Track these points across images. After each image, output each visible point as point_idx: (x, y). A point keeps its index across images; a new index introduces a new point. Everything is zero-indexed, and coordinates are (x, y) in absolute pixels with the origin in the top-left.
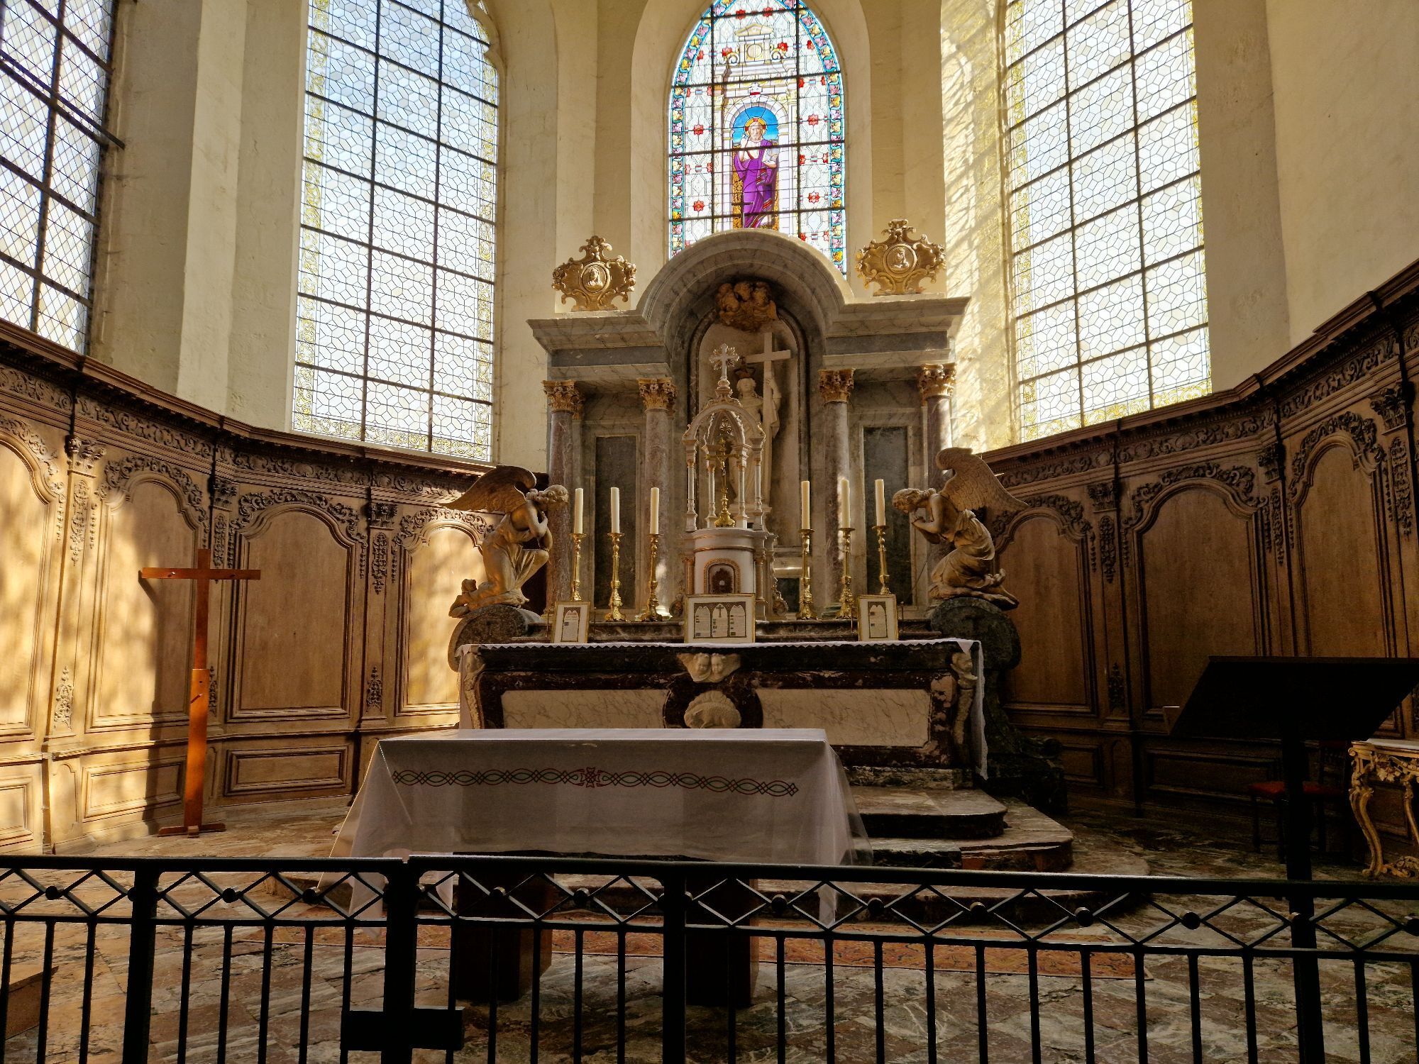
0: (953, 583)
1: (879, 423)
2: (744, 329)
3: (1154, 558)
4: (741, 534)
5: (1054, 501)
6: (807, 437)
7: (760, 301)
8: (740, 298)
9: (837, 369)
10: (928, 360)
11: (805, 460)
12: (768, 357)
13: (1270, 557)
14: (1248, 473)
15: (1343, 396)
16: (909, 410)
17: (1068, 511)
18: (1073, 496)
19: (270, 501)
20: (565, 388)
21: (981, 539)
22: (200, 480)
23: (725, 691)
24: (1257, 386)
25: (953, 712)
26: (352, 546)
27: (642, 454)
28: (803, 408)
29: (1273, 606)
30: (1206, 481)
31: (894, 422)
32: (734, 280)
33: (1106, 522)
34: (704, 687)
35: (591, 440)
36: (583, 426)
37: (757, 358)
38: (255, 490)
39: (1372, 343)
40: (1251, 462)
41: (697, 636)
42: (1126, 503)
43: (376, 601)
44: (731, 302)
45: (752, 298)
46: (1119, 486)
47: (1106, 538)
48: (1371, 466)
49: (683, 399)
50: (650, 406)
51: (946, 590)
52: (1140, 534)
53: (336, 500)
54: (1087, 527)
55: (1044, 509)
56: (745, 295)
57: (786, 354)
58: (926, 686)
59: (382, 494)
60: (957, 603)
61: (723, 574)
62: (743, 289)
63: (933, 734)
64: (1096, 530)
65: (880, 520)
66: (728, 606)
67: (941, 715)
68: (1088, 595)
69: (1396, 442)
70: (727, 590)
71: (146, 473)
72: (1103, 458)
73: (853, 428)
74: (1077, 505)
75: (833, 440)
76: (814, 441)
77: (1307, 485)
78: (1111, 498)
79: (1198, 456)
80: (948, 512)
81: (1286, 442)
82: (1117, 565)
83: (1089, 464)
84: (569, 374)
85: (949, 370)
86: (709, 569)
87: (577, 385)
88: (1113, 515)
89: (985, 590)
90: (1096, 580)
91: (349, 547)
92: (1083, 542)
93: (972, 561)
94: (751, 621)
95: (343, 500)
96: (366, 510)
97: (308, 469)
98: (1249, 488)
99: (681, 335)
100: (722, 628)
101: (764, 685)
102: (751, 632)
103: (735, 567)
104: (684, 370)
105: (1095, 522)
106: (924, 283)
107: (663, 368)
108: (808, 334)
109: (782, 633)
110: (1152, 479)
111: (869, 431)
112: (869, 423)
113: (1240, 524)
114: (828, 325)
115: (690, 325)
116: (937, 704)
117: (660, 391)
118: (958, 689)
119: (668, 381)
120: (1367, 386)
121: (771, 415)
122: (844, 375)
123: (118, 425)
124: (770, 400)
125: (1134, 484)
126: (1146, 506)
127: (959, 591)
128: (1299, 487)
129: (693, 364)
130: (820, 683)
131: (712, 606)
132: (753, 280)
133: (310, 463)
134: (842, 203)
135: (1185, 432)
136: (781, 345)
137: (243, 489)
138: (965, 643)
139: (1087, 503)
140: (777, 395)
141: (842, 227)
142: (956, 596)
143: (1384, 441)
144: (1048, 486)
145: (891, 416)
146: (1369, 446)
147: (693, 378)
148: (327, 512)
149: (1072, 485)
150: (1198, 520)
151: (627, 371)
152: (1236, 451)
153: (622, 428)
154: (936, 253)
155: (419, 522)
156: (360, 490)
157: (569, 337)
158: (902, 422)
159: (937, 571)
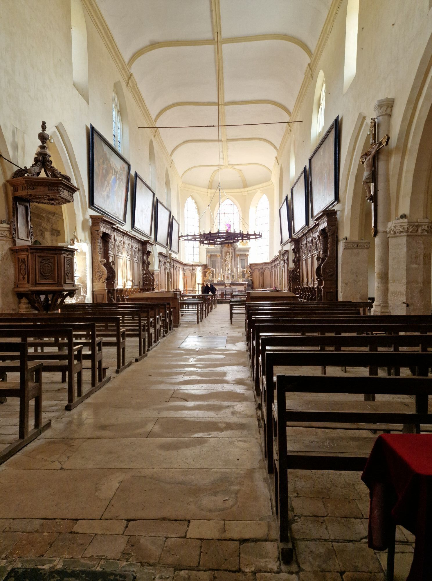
3: (264, 275)
10: (247, 253)
16: (245, 257)
21: (249, 274)
26: (192, 273)
27: (217, 262)
31: (243, 259)
33: (261, 271)
36: (211, 259)
37: (229, 251)
44: (226, 245)
50: (218, 257)
57: (232, 251)
72: (261, 266)
73: (239, 259)
75: (237, 261)
76: (235, 261)
80: (247, 271)
84: (209, 254)
85: (249, 255)
89: (250, 278)
90: (260, 276)
92: (260, 273)
94: (231, 281)
98: (270, 270)
106: (247, 245)
107: (220, 253)
108: (235, 249)
112: (241, 259)
113: (270, 273)
114: (237, 249)
121: (231, 257)
124: (231, 255)
125: (263, 268)
126: (264, 270)
127: (247, 278)
129: (222, 252)
130: (236, 286)
133: (188, 266)
135: (266, 265)
136: (232, 250)
139: (260, 269)
144: (257, 267)
148: (190, 270)
149: (259, 267)
150: (267, 272)
151: (216, 253)
152: (269, 267)
153: (214, 258)
154: (248, 242)
155: (196, 270)
156: (192, 268)
157: (209, 250)
158: (245, 259)
159: (246, 275)
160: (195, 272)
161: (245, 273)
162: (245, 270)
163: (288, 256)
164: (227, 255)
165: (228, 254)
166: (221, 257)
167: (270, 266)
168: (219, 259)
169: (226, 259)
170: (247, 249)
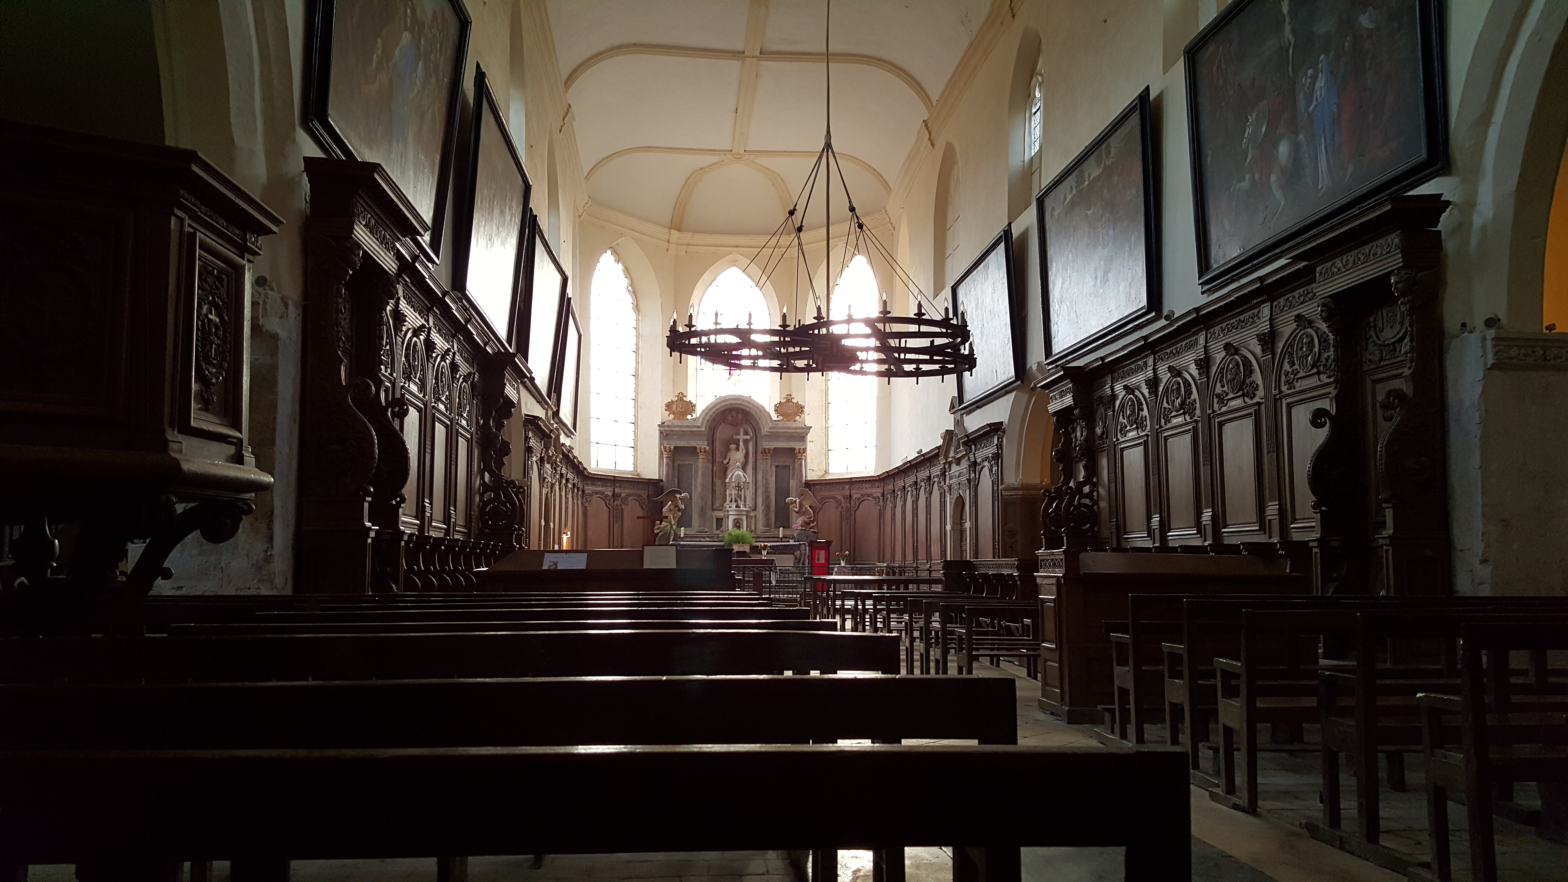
0: (802, 526)
1: (780, 465)
2: (733, 425)
3: (858, 519)
5: (834, 498)
7: (740, 418)
8: (733, 417)
9: (767, 447)
10: (797, 445)
12: (742, 437)
14: (879, 498)
16: (791, 460)
17: (837, 502)
18: (840, 497)
19: (590, 496)
20: (670, 449)
21: (810, 514)
27: (696, 472)
28: (754, 458)
30: (870, 498)
31: (785, 464)
32: (729, 412)
33: (847, 507)
35: (675, 467)
36: (672, 462)
37: (738, 437)
38: (589, 491)
40: (879, 495)
42: (852, 502)
43: (615, 527)
45: (737, 417)
46: (850, 497)
47: (847, 511)
49: (711, 452)
50: (700, 455)
51: (800, 528)
52: (856, 511)
53: (606, 494)
54: (842, 508)
55: (831, 500)
56: (735, 416)
57: (748, 437)
58: (793, 554)
59: (615, 492)
60: (803, 532)
61: (738, 522)
64: (844, 509)
67: (797, 561)
72: (847, 487)
73: (771, 466)
74: (840, 500)
75: (765, 472)
76: (758, 469)
78: (848, 500)
79: (869, 491)
80: (801, 506)
81: (885, 490)
82: (849, 521)
83: (844, 488)
84: (672, 443)
85: (805, 450)
86: (734, 520)
87: (675, 448)
88: (849, 505)
89: (810, 528)
90: (844, 524)
92: (841, 512)
93: (807, 520)
95: (608, 494)
96: (613, 497)
98: (879, 502)
99: (710, 427)
103: (742, 520)
104: (711, 441)
105: (844, 507)
106: (797, 418)
107: (706, 442)
108: (756, 430)
110: (859, 496)
111: (777, 467)
112: (777, 464)
113: (877, 511)
114: (765, 430)
115: (714, 427)
116: (796, 558)
117: (705, 451)
118: (801, 554)
119: (705, 447)
121: (742, 459)
122: (769, 449)
124: (742, 453)
125: (854, 496)
126: (857, 503)
127: (803, 528)
129: (714, 440)
132: (738, 412)
133: (600, 482)
135: (866, 484)
136: (746, 433)
139: (843, 501)
140: (744, 451)
142: (802, 530)
144: (833, 493)
145: (784, 462)
147: (714, 444)
148: (604, 497)
149: (839, 494)
150: (868, 509)
151: (693, 443)
152: (877, 491)
153: (688, 461)
154: (801, 408)
155: (626, 498)
156: (612, 489)
157: (672, 431)
158: (788, 464)
159: (798, 522)
160: (620, 505)
161: (796, 510)
162: (796, 501)
163: (1000, 446)
164: (728, 450)
165: (733, 446)
166: (710, 457)
167: (880, 490)
168: (701, 463)
169: (725, 462)
170: (798, 431)
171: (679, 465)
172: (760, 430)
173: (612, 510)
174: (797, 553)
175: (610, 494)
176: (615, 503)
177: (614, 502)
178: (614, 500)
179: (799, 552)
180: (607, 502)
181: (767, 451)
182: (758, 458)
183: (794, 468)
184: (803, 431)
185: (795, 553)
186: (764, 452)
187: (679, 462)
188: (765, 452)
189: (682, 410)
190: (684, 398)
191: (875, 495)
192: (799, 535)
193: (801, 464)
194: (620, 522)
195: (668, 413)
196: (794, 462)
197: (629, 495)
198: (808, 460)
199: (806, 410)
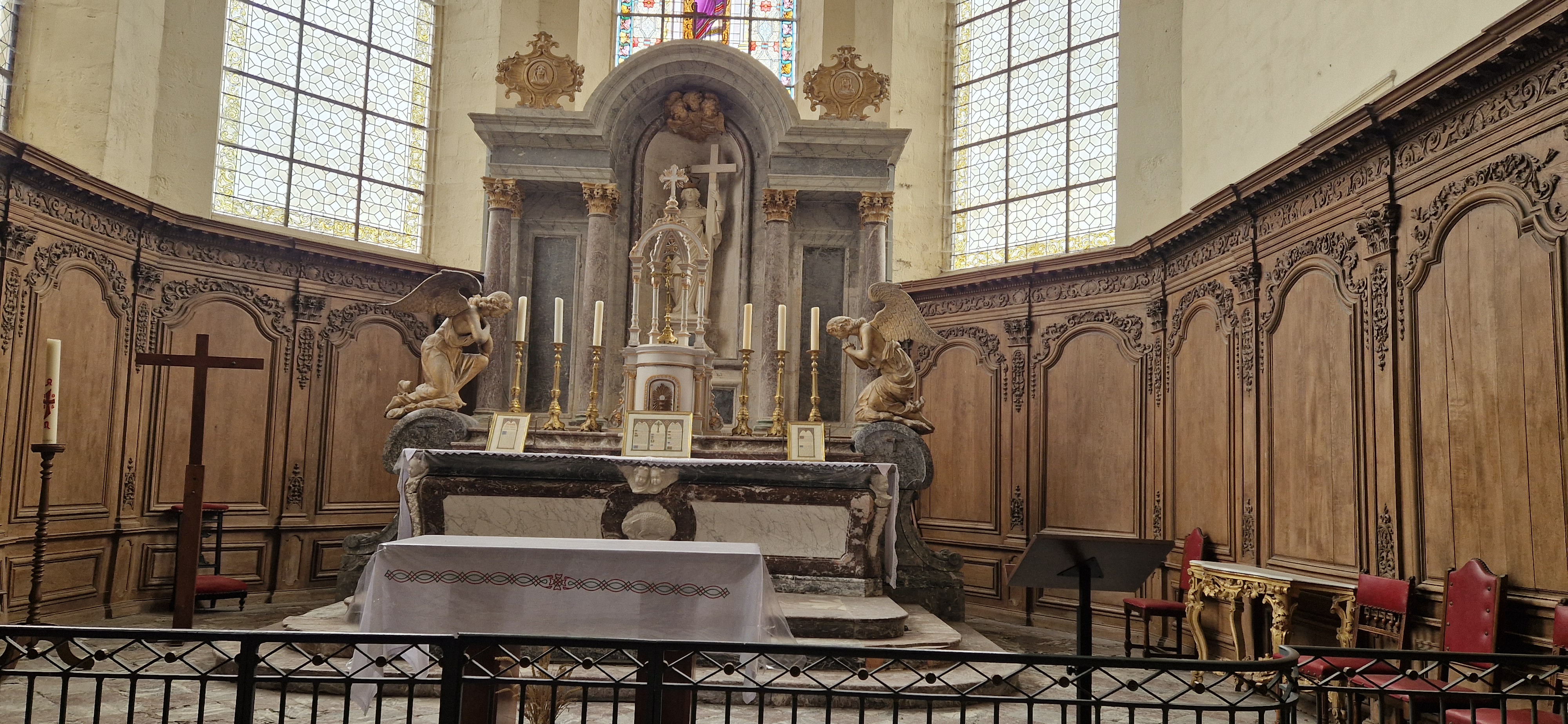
0: (877, 407)
1: (818, 243)
2: (691, 137)
3: (1057, 392)
4: (682, 352)
5: (975, 332)
6: (749, 252)
7: (709, 113)
8: (688, 108)
9: (780, 189)
10: (865, 186)
11: (744, 275)
12: (714, 169)
13: (1151, 398)
14: (1138, 322)
15: (1213, 267)
16: (848, 233)
17: (987, 342)
18: (993, 328)
19: (195, 289)
20: (505, 186)
21: (905, 368)
22: (125, 267)
23: (662, 502)
24: (1148, 247)
25: (870, 527)
26: (277, 339)
27: (582, 258)
28: (746, 223)
29: (1150, 441)
30: (1104, 326)
31: (832, 243)
32: (684, 89)
33: (1018, 356)
34: (642, 498)
35: (531, 241)
36: (522, 225)
37: (703, 169)
38: (179, 277)
39: (1235, 224)
40: (1141, 312)
41: (634, 448)
42: (1036, 339)
43: (300, 398)
44: (679, 110)
45: (701, 109)
46: (1031, 326)
47: (1018, 370)
48: (1227, 329)
49: (626, 203)
50: (593, 211)
51: (873, 414)
52: (1047, 368)
53: (262, 291)
54: (1002, 359)
55: (965, 339)
56: (694, 105)
57: (730, 168)
58: (846, 504)
59: (310, 287)
60: (879, 427)
61: (663, 389)
62: (692, 98)
63: (850, 547)
64: (1009, 363)
65: (814, 345)
66: (667, 423)
67: (858, 531)
68: (998, 421)
69: (1246, 313)
70: (666, 406)
71: (74, 260)
72: (1020, 296)
73: (792, 246)
74: (995, 338)
75: (773, 259)
76: (755, 256)
77: (1182, 338)
78: (1024, 334)
79: (1098, 303)
80: (875, 341)
81: (1169, 298)
82: (1024, 398)
83: (1007, 302)
84: (510, 171)
85: (886, 200)
86: (651, 382)
87: (519, 183)
88: (1024, 350)
89: (905, 416)
90: (1006, 409)
91: (274, 341)
92: (997, 372)
93: (896, 389)
94: (689, 436)
95: (270, 292)
96: (294, 303)
97: (234, 257)
98: (1139, 335)
99: (628, 139)
100: (659, 443)
101: (699, 498)
102: (688, 446)
103: (675, 382)
104: (628, 176)
105: (1009, 354)
106: (868, 110)
107: (608, 173)
108: (754, 149)
109: (717, 449)
110: (1060, 320)
111: (808, 250)
112: (807, 242)
113: (1129, 366)
114: (776, 140)
115: (636, 132)
116: (855, 520)
117: (604, 197)
118: (875, 507)
119: (611, 187)
120: (1228, 261)
121: (713, 229)
123: (49, 210)
124: (713, 213)
125: (1043, 323)
126: (1052, 344)
127: (882, 415)
128: (1176, 339)
129: (638, 170)
130: (751, 498)
131: (650, 423)
132: (703, 90)
133: (237, 251)
134: (793, 15)
135: (1089, 279)
136: (727, 157)
137: (167, 277)
138: (884, 467)
139: (1004, 338)
140: (720, 208)
141: (792, 40)
142: (879, 420)
143: (1238, 310)
144: (971, 318)
145: (830, 237)
146: (1228, 314)
147: (638, 184)
148: (253, 303)
149: (991, 318)
151: (571, 173)
152: (1131, 301)
153: (564, 227)
154: (881, 82)
155: (347, 317)
156: (288, 281)
157: (512, 134)
158: (840, 243)
159: (865, 396)
160: (324, 334)
161: (861, 354)
162: (858, 327)
167: (1144, 296)
170: (870, 142)
171: (537, 239)
172: (763, 146)
173: (283, 344)
174: (862, 502)
175: (283, 296)
176: (300, 326)
177: (295, 322)
178: (296, 315)
179: (866, 498)
180: (266, 321)
181: (780, 201)
182: (759, 224)
183: (855, 255)
184: (882, 142)
185: (854, 502)
186: (772, 202)
187: (538, 232)
188: (774, 203)
189: (546, 80)
190: (554, 51)
191: (1121, 314)
192: (868, 437)
193: (875, 238)
194: (318, 385)
195: (504, 88)
196: (856, 238)
197: (362, 308)
198: (896, 233)
199: (894, 89)
